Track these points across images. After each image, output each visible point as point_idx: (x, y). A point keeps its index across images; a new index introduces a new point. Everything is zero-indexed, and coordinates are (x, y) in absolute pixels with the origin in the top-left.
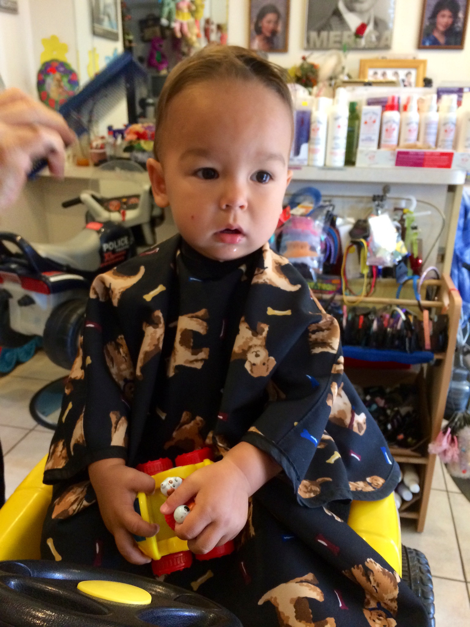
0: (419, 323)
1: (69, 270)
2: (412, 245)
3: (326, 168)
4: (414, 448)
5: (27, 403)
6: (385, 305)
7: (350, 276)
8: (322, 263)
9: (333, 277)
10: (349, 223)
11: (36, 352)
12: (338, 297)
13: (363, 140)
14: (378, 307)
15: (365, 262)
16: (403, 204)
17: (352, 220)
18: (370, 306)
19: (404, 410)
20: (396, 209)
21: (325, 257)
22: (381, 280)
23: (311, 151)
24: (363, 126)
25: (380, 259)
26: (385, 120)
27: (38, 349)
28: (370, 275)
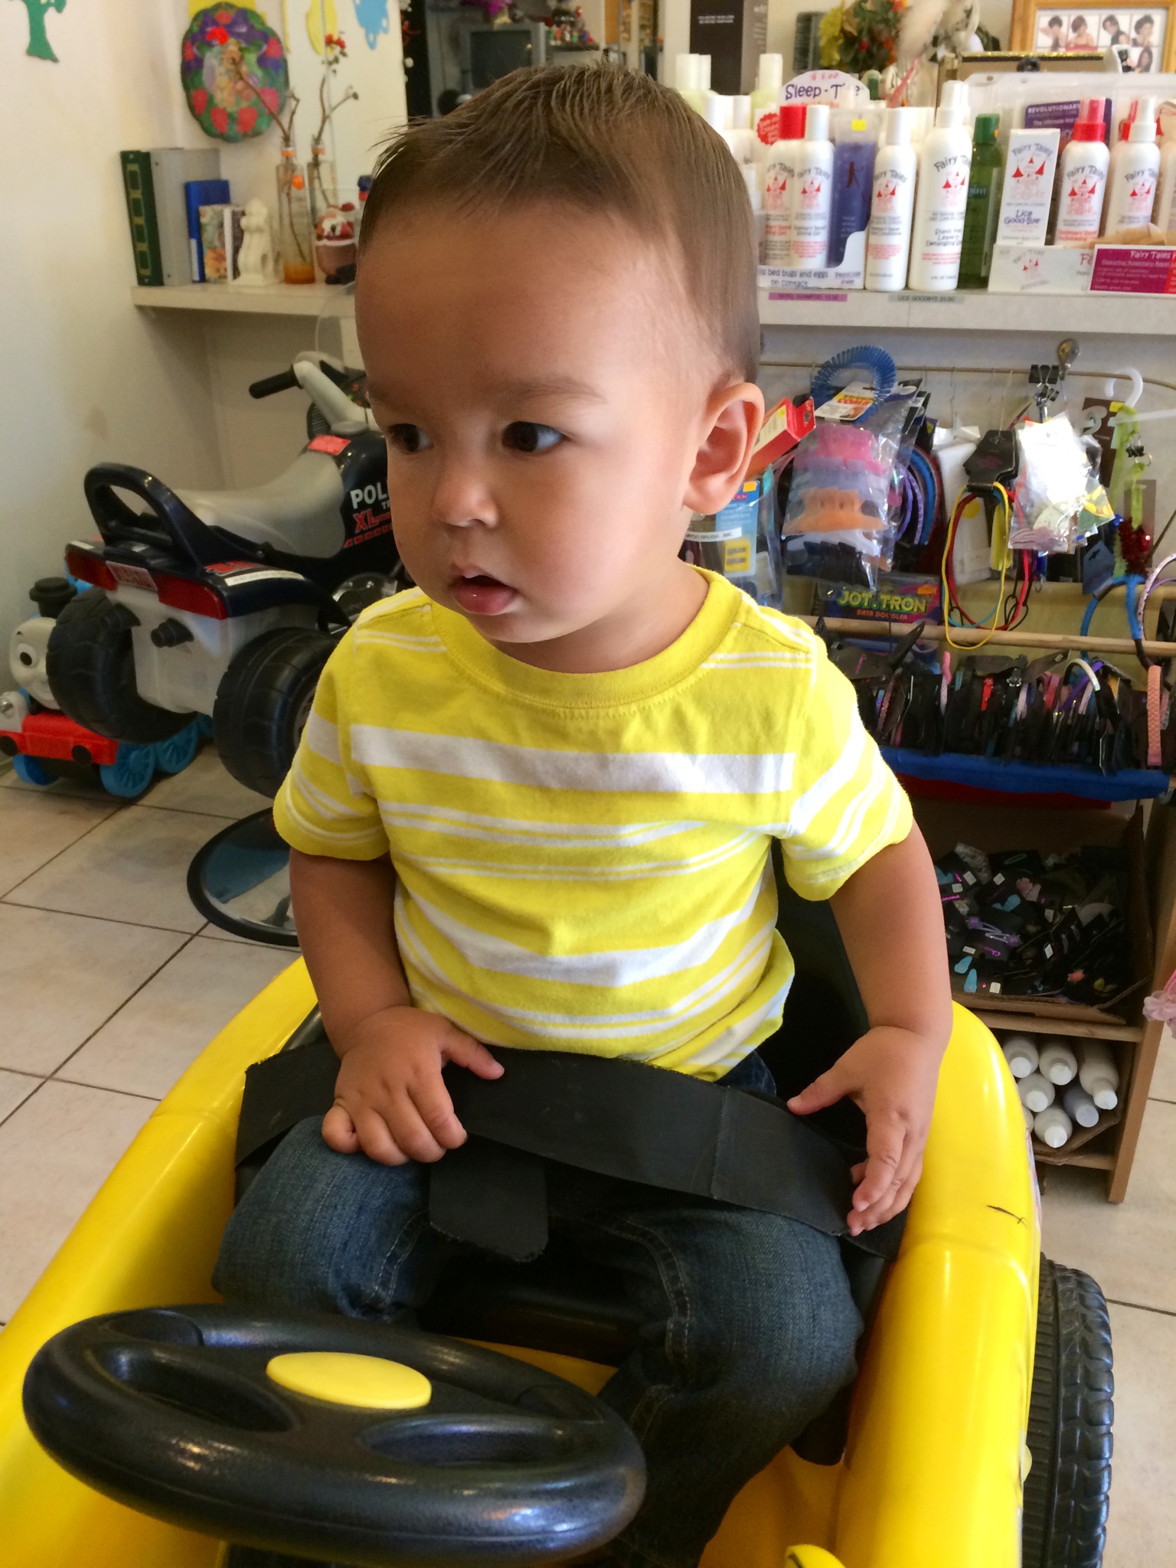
0: (1136, 698)
1: (271, 557)
2: (1128, 494)
3: (909, 294)
4: (1108, 1004)
5: (183, 872)
6: (1052, 652)
7: (961, 578)
8: (892, 545)
9: (920, 579)
10: (967, 440)
11: (198, 751)
12: (930, 630)
13: (1008, 221)
14: (1033, 655)
15: (1003, 542)
16: (1109, 390)
17: (975, 433)
18: (1013, 653)
19: (1087, 912)
20: (1089, 403)
21: (899, 528)
22: (1045, 586)
23: (871, 251)
24: (1009, 182)
25: (1045, 532)
26: (1069, 166)
27: (203, 744)
28: (1014, 574)
